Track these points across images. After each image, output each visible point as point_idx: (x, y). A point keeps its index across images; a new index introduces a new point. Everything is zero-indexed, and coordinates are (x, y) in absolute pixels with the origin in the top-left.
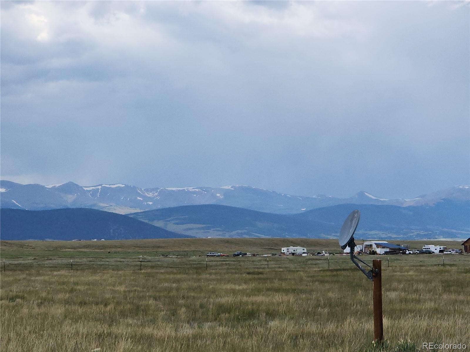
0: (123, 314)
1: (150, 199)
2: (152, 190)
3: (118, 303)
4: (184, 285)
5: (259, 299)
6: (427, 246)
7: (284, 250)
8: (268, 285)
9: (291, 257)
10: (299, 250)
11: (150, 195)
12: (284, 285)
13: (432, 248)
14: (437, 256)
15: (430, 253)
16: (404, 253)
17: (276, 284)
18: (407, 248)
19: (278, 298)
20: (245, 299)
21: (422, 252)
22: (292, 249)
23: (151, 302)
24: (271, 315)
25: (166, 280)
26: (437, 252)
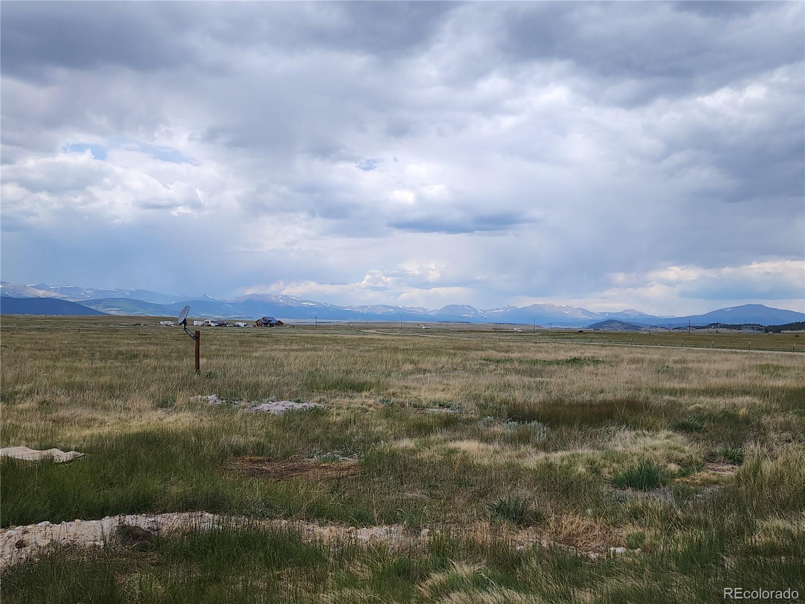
0: (64, 356)
1: (89, 294)
2: (90, 289)
3: (61, 350)
4: (102, 340)
5: (141, 348)
6: (238, 323)
7: (162, 323)
8: (148, 341)
9: (165, 326)
10: (170, 323)
11: (89, 292)
12: (156, 341)
13: (240, 324)
14: (243, 328)
15: (239, 326)
16: (226, 326)
17: (152, 341)
18: (227, 324)
19: (152, 347)
20: (133, 348)
21: (235, 326)
22: (166, 322)
23: (81, 349)
24: (146, 356)
25: (92, 338)
26: (243, 326)
